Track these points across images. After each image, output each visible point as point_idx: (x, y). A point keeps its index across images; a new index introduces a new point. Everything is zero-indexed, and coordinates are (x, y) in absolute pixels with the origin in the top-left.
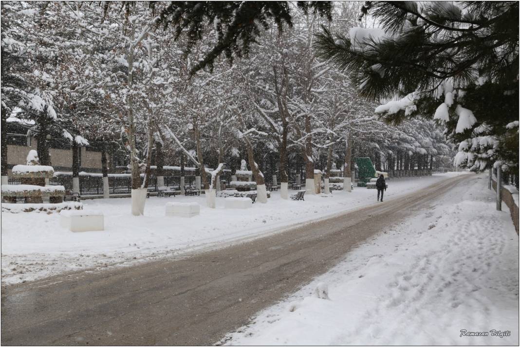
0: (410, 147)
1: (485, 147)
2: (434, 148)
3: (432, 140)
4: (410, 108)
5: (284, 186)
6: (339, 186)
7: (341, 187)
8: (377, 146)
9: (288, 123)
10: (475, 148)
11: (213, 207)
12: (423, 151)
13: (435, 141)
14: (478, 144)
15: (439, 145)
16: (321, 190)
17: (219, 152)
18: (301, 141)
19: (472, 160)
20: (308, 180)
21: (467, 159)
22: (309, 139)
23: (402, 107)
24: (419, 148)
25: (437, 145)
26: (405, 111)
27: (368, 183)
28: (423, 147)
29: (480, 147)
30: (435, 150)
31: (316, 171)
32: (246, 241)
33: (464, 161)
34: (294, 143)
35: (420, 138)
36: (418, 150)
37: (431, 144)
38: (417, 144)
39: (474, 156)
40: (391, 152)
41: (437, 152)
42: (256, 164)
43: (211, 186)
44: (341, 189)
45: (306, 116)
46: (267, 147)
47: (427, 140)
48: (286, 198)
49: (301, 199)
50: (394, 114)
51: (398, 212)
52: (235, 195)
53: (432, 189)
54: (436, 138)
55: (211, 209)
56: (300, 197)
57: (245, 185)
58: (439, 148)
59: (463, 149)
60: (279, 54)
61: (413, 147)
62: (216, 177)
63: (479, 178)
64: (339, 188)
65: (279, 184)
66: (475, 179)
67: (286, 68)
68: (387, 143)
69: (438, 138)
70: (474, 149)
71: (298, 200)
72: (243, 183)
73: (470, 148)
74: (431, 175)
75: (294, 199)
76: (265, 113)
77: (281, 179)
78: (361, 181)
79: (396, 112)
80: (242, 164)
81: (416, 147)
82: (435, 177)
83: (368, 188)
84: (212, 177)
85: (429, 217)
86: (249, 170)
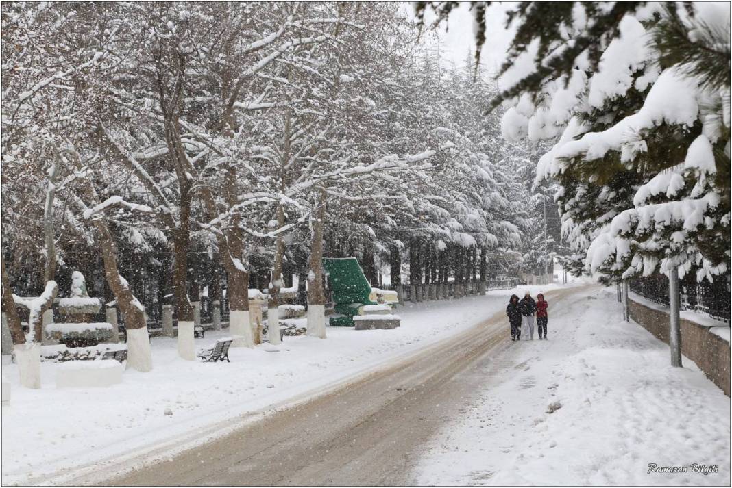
0: (440, 230)
1: (665, 227)
2: (491, 231)
3: (486, 213)
4: (633, 146)
5: (186, 329)
6: (294, 326)
7: (299, 327)
8: (371, 231)
9: (191, 182)
10: (645, 229)
11: (36, 386)
12: (468, 240)
13: (491, 215)
14: (651, 221)
15: (499, 226)
16: (262, 337)
17: (46, 254)
18: (219, 225)
19: (626, 255)
20: (235, 315)
21: (615, 255)
22: (237, 218)
23: (614, 145)
24: (458, 233)
25: (496, 225)
26: (620, 153)
27: (355, 318)
28: (467, 230)
29: (656, 226)
30: (492, 237)
31: (253, 293)
32: (161, 457)
33: (608, 258)
34: (200, 228)
35: (459, 209)
36: (457, 237)
37: (483, 223)
38: (454, 223)
39: (631, 246)
40: (399, 243)
41: (497, 241)
42: (124, 281)
43: (30, 336)
44: (298, 333)
45: (224, 165)
46: (126, 239)
47: (475, 214)
48: (192, 359)
49: (222, 360)
50: (598, 160)
51: (453, 379)
52: (60, 357)
53: (496, 326)
54: (491, 210)
55: (34, 390)
56: (220, 353)
57: (85, 332)
58: (500, 233)
59: (621, 231)
60: (170, 24)
61: (447, 231)
62: (41, 313)
63: (589, 298)
64: (293, 331)
65: (175, 324)
66: (583, 299)
67: (186, 54)
68: (390, 222)
69: (497, 208)
70: (642, 232)
71: (215, 361)
72: (80, 328)
73: (634, 228)
74: (483, 294)
75: (208, 358)
76: (137, 160)
77: (182, 314)
78: (337, 312)
79: (602, 155)
80: (75, 281)
81: (452, 231)
82: (492, 297)
83: (356, 329)
84: (32, 314)
85: (529, 387)
86: (92, 295)
